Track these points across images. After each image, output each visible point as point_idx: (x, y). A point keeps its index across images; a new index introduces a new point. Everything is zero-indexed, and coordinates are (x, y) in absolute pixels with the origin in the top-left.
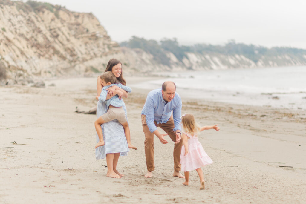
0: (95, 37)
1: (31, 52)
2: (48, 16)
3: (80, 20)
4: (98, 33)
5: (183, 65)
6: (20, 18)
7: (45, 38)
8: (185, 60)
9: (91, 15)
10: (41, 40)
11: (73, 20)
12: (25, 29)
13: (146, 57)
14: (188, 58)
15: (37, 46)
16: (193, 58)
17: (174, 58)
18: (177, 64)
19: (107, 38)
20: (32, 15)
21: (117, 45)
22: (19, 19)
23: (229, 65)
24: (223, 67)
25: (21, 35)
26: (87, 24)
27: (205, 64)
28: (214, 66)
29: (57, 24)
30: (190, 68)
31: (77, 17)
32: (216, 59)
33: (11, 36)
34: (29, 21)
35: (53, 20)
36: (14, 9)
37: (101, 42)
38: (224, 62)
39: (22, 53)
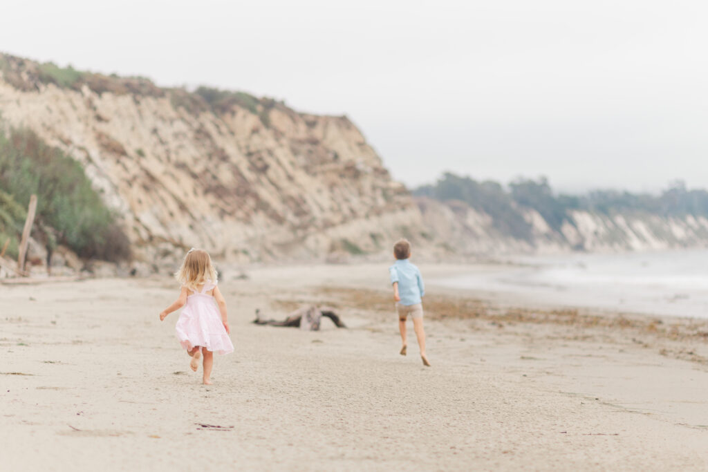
0: (353, 172)
1: (202, 205)
2: (245, 121)
3: (318, 133)
4: (360, 161)
5: (563, 240)
6: (180, 126)
7: (237, 172)
8: (567, 229)
9: (343, 122)
10: (226, 176)
11: (302, 132)
12: (190, 152)
13: (474, 219)
14: (573, 223)
15: (217, 190)
16: (586, 222)
17: (540, 224)
18: (548, 238)
19: (382, 173)
20: (207, 119)
21: (403, 191)
22: (177, 128)
23: (672, 241)
24: (657, 245)
25: (181, 166)
26: (336, 140)
27: (615, 238)
28: (636, 243)
29: (265, 141)
30: (579, 247)
31: (312, 123)
32: (640, 226)
33: (157, 169)
34: (201, 134)
35: (255, 131)
36: (166, 107)
37: (366, 183)
38: (658, 234)
39: (183, 207)
